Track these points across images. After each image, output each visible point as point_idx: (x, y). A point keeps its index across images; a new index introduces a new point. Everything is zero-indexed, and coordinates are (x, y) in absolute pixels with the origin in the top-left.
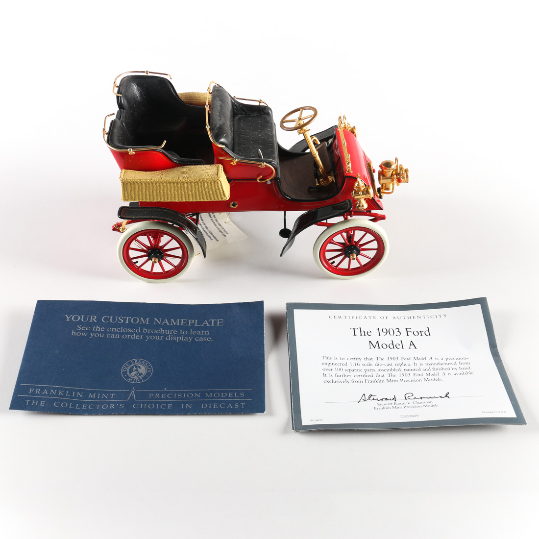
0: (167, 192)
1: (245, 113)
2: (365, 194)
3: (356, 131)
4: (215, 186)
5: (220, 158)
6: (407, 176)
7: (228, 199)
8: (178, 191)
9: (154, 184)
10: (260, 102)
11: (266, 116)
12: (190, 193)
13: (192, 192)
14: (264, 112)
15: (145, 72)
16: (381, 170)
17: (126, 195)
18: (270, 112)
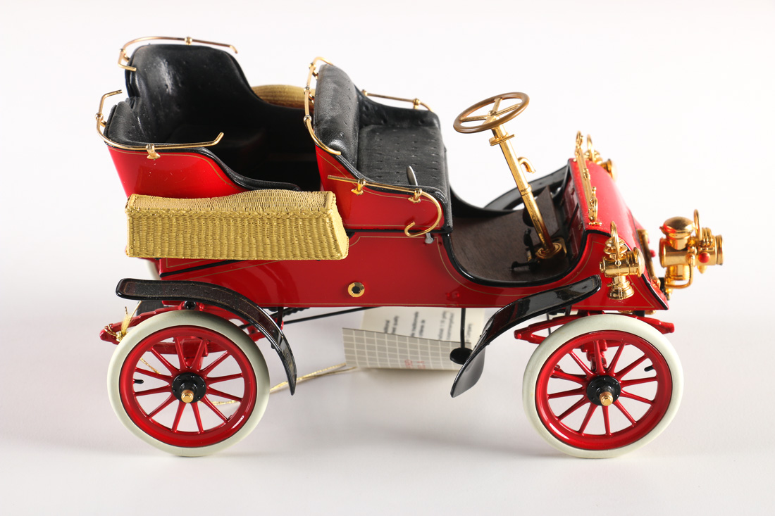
0: (220, 238)
1: (385, 121)
2: (628, 266)
3: (613, 169)
4: (318, 228)
5: (330, 177)
6: (720, 250)
7: (344, 258)
8: (242, 237)
9: (195, 222)
10: (416, 104)
11: (427, 128)
12: (268, 241)
13: (271, 240)
14: (423, 122)
15: (183, 39)
16: (664, 236)
17: (137, 243)
18: (435, 121)
